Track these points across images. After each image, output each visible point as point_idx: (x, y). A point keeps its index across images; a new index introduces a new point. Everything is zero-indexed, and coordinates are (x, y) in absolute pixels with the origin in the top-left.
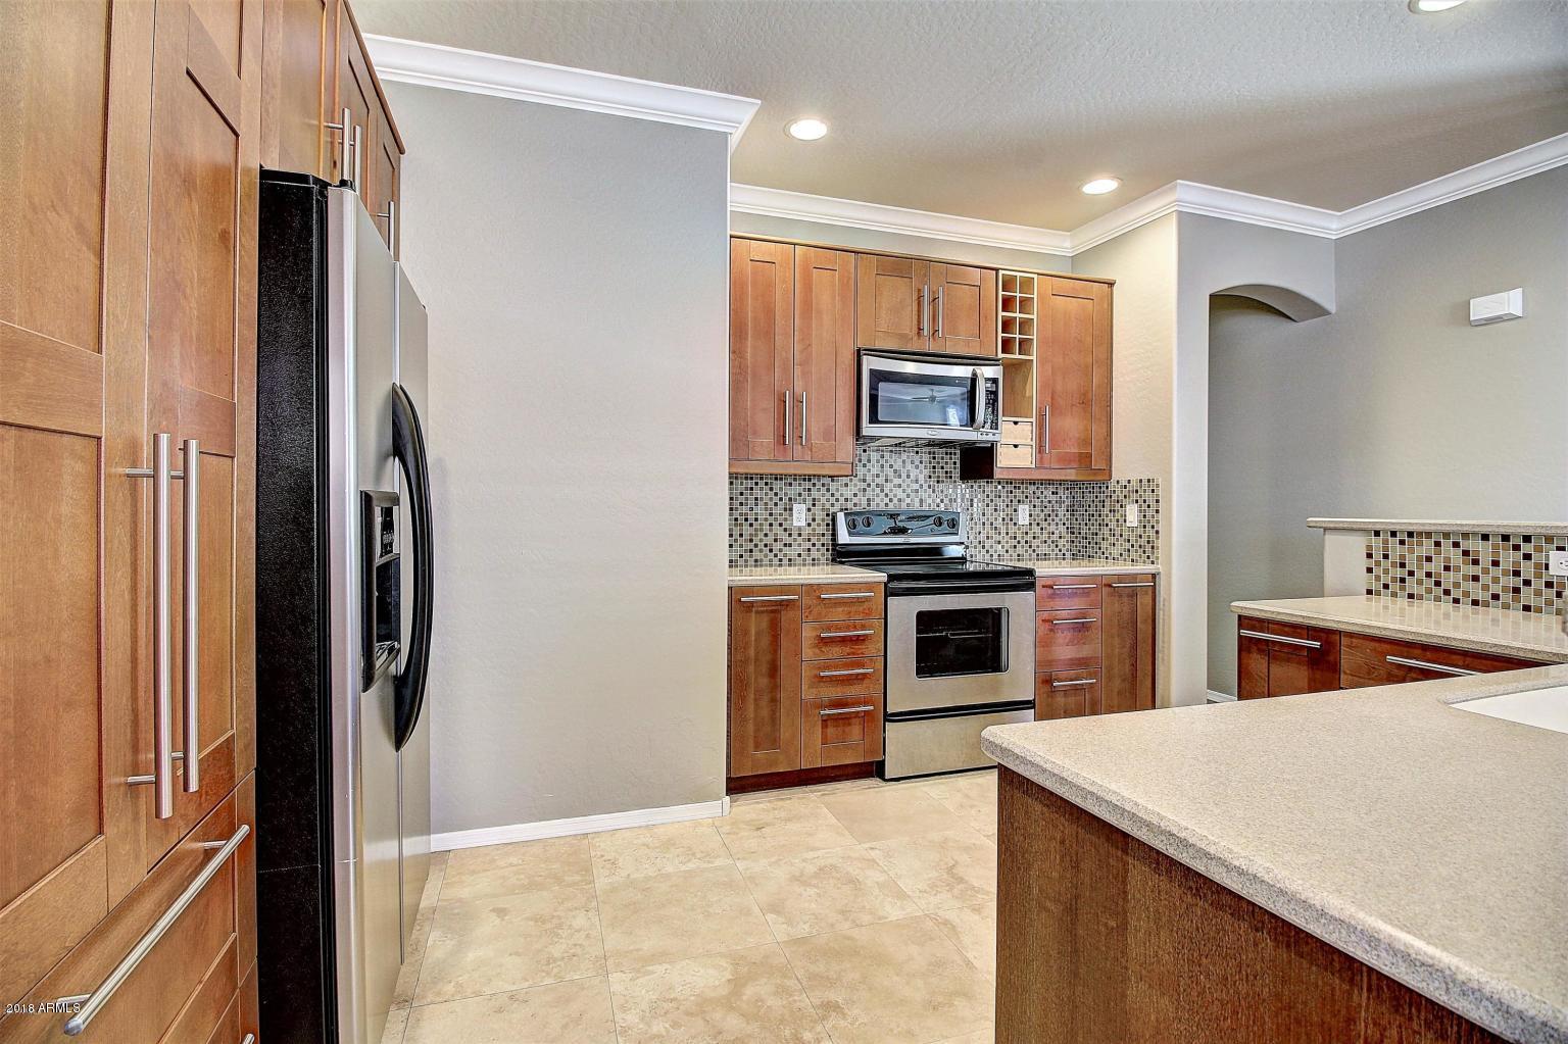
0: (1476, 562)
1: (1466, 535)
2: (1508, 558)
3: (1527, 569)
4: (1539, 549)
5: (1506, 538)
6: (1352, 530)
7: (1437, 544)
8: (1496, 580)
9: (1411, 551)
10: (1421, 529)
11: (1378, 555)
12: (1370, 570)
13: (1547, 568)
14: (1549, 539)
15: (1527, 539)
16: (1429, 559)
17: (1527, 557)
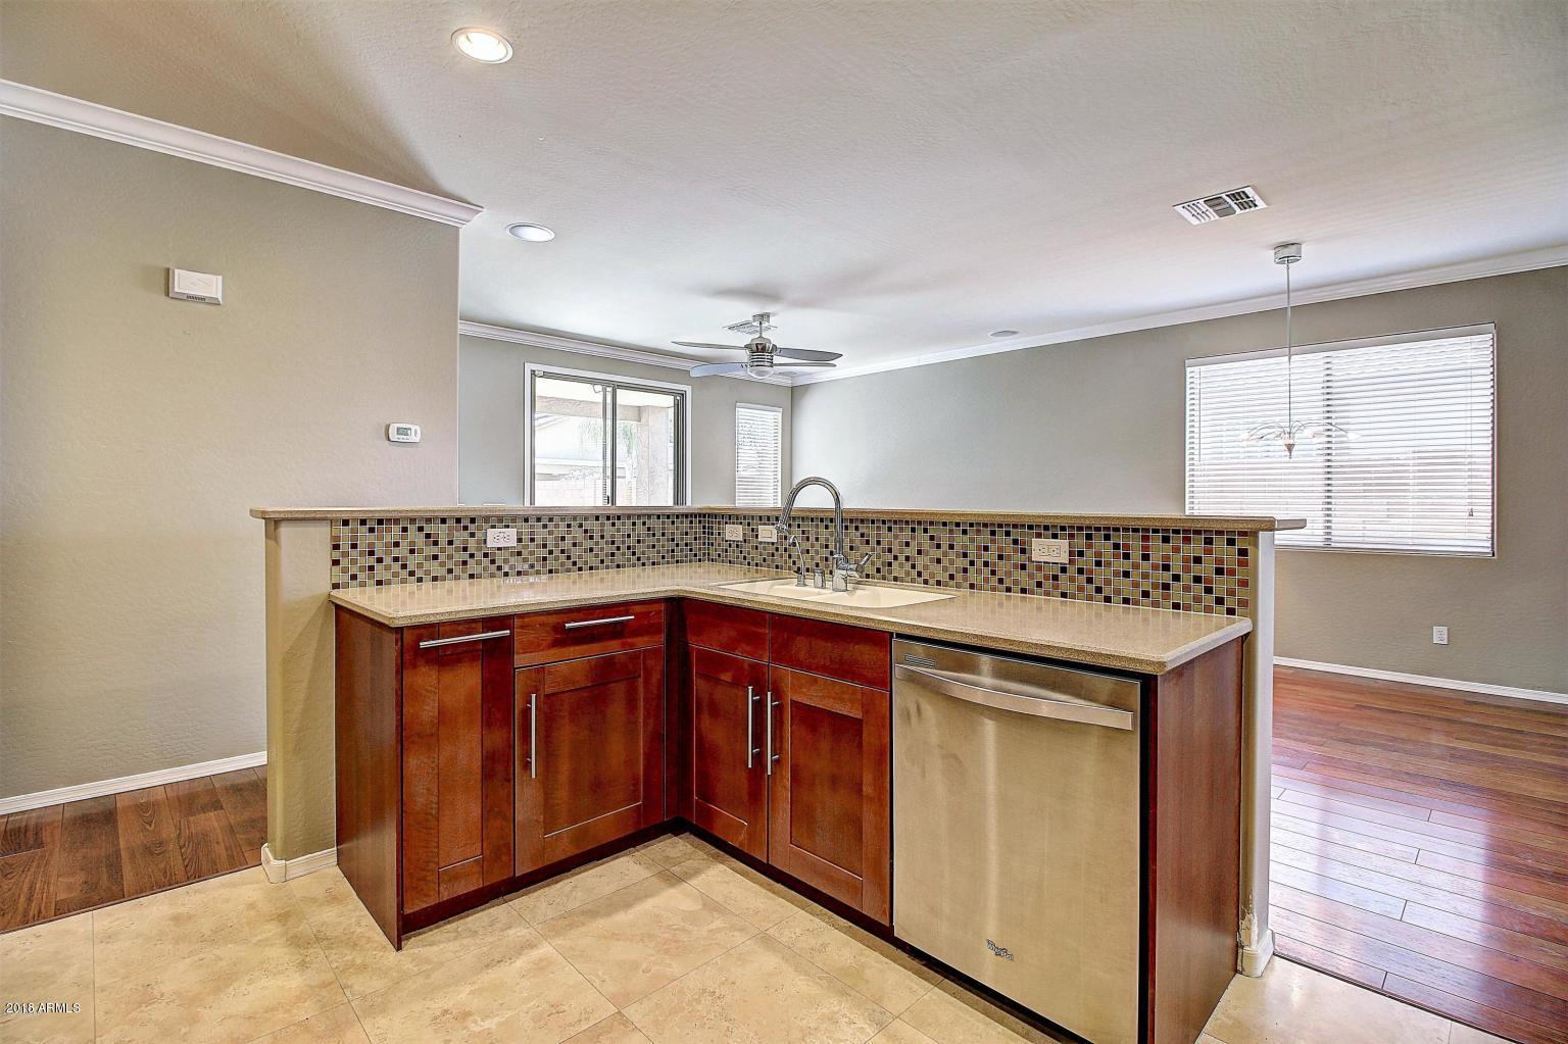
0: (436, 543)
1: (429, 520)
2: (460, 537)
3: (472, 543)
4: (479, 528)
5: (458, 520)
6: (315, 519)
7: (405, 530)
8: (450, 557)
9: (380, 538)
10: (389, 515)
11: (345, 545)
12: (336, 563)
13: (485, 541)
14: (487, 519)
15: (473, 520)
16: (397, 544)
17: (472, 535)
